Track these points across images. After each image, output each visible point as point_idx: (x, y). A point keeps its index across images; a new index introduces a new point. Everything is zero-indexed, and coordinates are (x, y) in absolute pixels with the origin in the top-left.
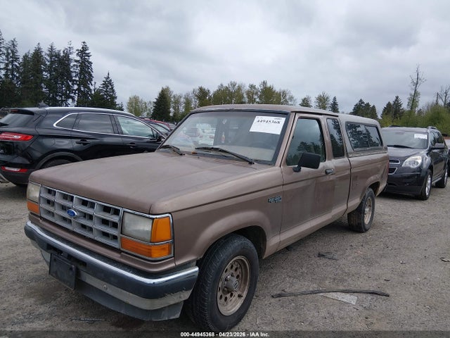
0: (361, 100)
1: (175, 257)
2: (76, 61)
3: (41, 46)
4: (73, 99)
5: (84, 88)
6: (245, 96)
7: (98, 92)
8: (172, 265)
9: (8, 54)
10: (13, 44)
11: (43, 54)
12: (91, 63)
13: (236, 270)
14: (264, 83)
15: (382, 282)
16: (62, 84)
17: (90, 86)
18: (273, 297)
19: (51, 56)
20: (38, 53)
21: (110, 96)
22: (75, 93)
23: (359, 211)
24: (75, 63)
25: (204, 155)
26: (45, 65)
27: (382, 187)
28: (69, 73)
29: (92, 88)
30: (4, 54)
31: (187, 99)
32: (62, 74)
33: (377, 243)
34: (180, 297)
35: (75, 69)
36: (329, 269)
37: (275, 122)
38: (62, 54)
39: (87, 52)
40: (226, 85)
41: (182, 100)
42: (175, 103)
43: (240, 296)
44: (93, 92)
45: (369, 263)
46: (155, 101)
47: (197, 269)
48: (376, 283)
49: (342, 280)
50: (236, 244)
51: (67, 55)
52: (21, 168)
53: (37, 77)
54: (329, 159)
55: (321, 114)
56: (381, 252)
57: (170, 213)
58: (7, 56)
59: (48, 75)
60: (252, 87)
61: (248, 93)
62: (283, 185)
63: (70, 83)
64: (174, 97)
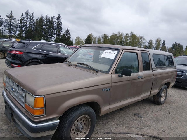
0: (176, 42)
1: (46, 115)
2: (56, 22)
3: (43, 16)
4: (54, 37)
5: (59, 33)
6: (124, 38)
7: (64, 34)
8: (45, 119)
9: (31, 18)
10: (33, 15)
11: (44, 19)
12: (61, 23)
13: (84, 121)
14: (132, 33)
15: (161, 131)
16: (50, 31)
17: (61, 32)
18: (104, 134)
19: (46, 19)
20: (42, 18)
21: (68, 36)
22: (55, 35)
23: (159, 95)
24: (56, 23)
25: (79, 66)
26: (44, 23)
27: (172, 84)
28: (53, 26)
29: (62, 33)
30: (29, 18)
31: (99, 39)
32: (50, 27)
33: (166, 111)
34: (49, 133)
35: (55, 25)
36: (137, 122)
37: (113, 53)
38: (50, 19)
39: (60, 18)
40: (116, 33)
41: (97, 39)
42: (94, 40)
43: (85, 133)
44: (62, 35)
45: (158, 121)
46: (86, 39)
47: (59, 121)
48: (157, 132)
49: (141, 129)
50: (82, 110)
51: (52, 19)
52: (19, 65)
53: (41, 28)
54: (141, 71)
55: (138, 50)
56: (165, 116)
57: (44, 95)
58: (30, 19)
59: (45, 27)
60: (127, 34)
61: (125, 37)
62: (112, 83)
63: (53, 31)
64: (94, 37)
